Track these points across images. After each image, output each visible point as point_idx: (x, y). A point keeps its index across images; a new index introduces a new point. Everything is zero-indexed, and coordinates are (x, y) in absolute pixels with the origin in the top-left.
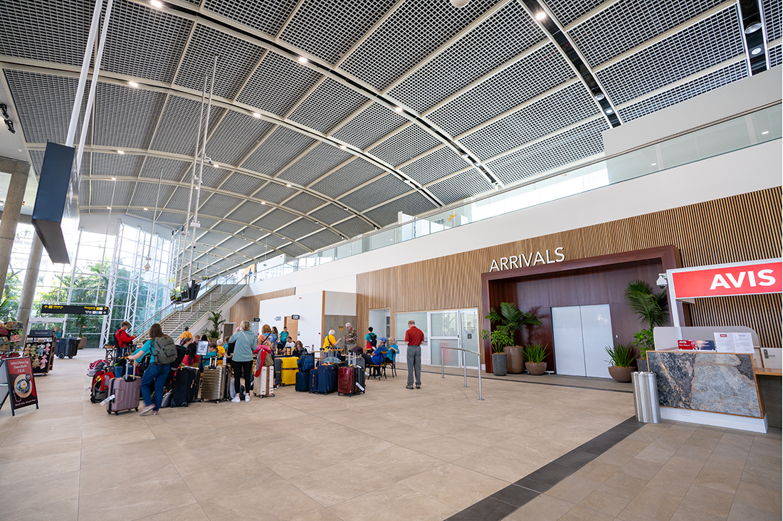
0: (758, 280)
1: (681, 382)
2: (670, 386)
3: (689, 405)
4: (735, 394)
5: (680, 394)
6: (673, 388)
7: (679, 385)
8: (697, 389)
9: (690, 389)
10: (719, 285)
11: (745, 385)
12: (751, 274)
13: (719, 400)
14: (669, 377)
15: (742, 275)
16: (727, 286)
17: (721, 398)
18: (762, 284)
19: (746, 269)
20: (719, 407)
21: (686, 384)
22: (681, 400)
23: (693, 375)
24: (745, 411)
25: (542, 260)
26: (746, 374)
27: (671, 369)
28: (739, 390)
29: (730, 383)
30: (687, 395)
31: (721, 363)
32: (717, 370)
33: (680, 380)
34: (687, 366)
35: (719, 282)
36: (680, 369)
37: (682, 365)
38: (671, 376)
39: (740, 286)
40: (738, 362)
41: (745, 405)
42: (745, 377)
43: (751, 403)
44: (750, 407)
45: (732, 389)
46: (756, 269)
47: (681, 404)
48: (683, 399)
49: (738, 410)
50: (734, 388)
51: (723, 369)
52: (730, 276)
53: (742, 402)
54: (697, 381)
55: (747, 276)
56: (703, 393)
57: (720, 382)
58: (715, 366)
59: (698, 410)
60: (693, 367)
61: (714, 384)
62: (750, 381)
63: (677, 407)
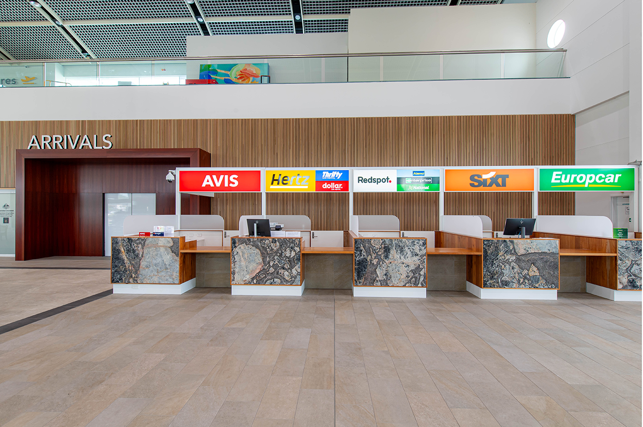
0: (230, 182)
1: (133, 262)
2: (125, 266)
3: (136, 280)
4: (167, 269)
5: (132, 272)
6: (127, 268)
7: (132, 264)
8: (144, 267)
9: (139, 267)
10: (208, 183)
11: (173, 260)
12: (226, 177)
13: (156, 274)
14: (126, 259)
15: (222, 177)
16: (212, 185)
17: (158, 272)
18: (231, 185)
19: (224, 173)
20: (156, 279)
21: (136, 263)
22: (131, 277)
23: (142, 256)
24: (171, 280)
25: (89, 144)
26: (175, 253)
27: (128, 251)
28: (169, 265)
29: (165, 260)
30: (136, 272)
31: (162, 245)
32: (158, 251)
33: (133, 260)
34: (139, 249)
35: (208, 181)
36: (134, 251)
37: (136, 248)
38: (127, 258)
39: (219, 186)
40: (172, 244)
41: (171, 276)
42: (174, 254)
43: (175, 274)
44: (174, 277)
45: (165, 265)
46: (230, 173)
47: (131, 280)
48: (134, 275)
49: (167, 280)
50: (167, 263)
51: (162, 250)
52: (214, 177)
53: (169, 273)
54: (145, 260)
55: (224, 179)
56: (147, 270)
57: (159, 260)
58: (158, 248)
59: (142, 283)
60: (143, 249)
61: (155, 262)
62: (177, 258)
63: (129, 283)
